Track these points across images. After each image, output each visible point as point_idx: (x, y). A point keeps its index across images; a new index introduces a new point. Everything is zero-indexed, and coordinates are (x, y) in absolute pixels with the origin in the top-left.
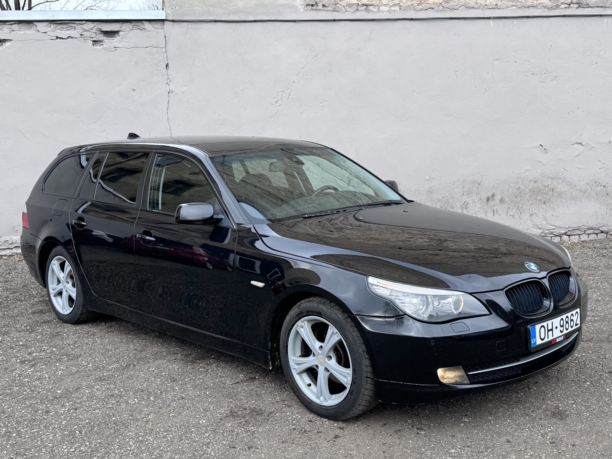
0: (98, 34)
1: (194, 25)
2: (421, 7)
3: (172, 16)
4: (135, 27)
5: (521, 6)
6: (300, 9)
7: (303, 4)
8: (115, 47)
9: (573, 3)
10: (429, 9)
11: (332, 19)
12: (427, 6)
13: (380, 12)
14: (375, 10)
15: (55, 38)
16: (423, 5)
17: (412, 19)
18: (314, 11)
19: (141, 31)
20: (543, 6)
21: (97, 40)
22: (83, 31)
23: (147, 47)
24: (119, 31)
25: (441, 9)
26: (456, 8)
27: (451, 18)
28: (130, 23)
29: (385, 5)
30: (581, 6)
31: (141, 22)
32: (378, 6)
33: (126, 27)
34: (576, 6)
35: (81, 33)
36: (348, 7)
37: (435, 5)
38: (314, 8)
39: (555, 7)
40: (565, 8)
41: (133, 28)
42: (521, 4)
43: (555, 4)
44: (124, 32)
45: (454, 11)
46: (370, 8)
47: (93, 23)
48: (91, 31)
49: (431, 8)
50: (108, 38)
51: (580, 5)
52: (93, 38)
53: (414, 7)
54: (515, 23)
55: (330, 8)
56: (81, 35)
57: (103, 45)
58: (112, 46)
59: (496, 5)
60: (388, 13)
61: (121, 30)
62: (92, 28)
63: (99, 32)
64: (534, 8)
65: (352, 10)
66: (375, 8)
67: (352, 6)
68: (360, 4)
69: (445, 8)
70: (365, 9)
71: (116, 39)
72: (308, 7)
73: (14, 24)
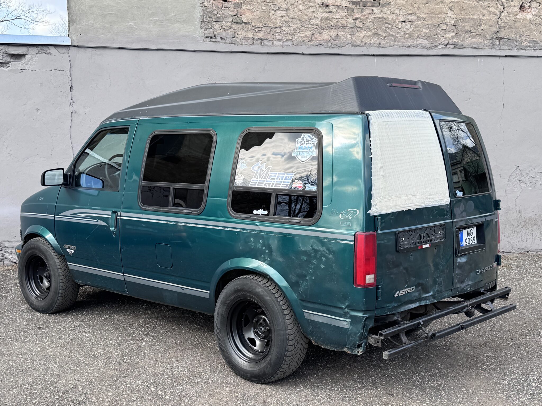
0: (5, 56)
1: (98, 51)
2: (312, 43)
3: (78, 42)
4: (41, 51)
5: (402, 45)
6: (200, 41)
7: (202, 36)
8: (21, 69)
9: (449, 44)
10: (318, 45)
11: (230, 51)
12: (317, 42)
13: (274, 46)
14: (270, 44)
16: (314, 42)
17: (303, 54)
18: (213, 42)
19: (47, 55)
20: (422, 46)
21: (4, 62)
23: (52, 70)
24: (26, 54)
25: (330, 46)
26: (343, 46)
27: (339, 55)
28: (37, 47)
29: (279, 40)
30: (457, 46)
31: (47, 46)
32: (272, 40)
33: (33, 51)
34: (452, 46)
36: (244, 41)
37: (324, 42)
38: (213, 40)
39: (433, 47)
40: (442, 48)
41: (39, 52)
42: (402, 44)
43: (433, 45)
44: (30, 56)
45: (341, 48)
46: (265, 42)
47: (0, 46)
49: (320, 45)
50: (15, 60)
51: (455, 46)
53: (305, 43)
54: (397, 61)
55: (228, 41)
57: (9, 67)
58: (19, 68)
59: (380, 44)
60: (281, 47)
61: (27, 53)
62: (0, 51)
63: (6, 55)
64: (414, 47)
65: (248, 43)
66: (269, 42)
67: (248, 40)
68: (256, 39)
69: (334, 45)
70: (260, 43)
71: (22, 62)
72: (207, 39)
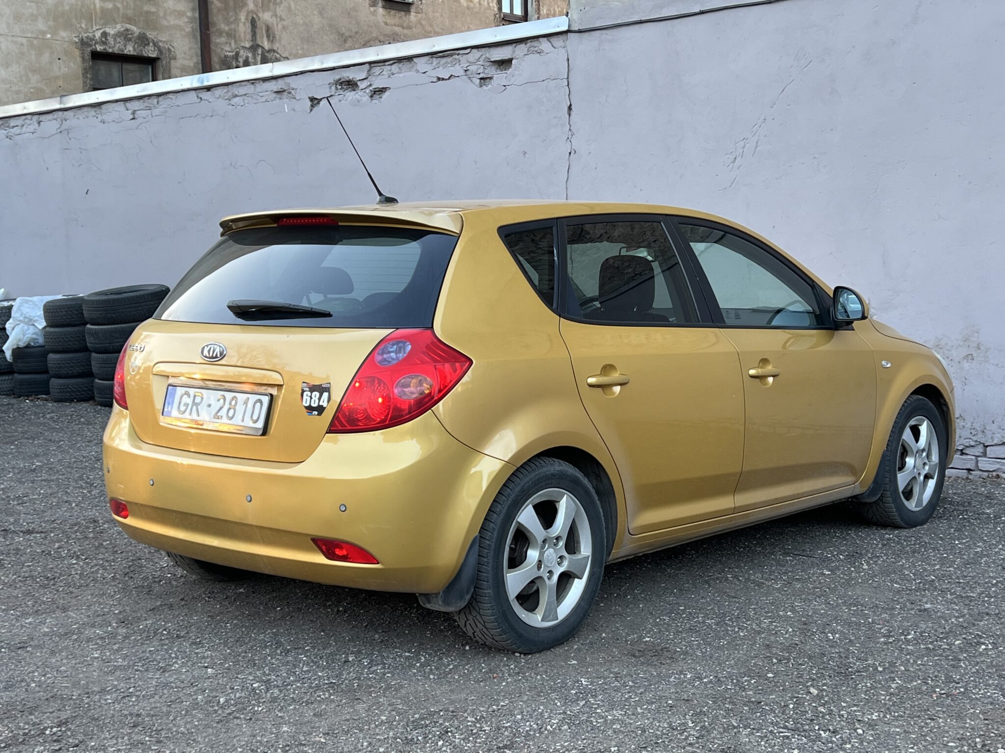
1: (608, 34)
3: (580, 24)
4: (531, 48)
8: (505, 86)
15: (435, 80)
19: (538, 54)
21: (485, 76)
22: (468, 64)
23: (544, 81)
24: (512, 59)
28: (526, 44)
31: (538, 39)
33: (522, 50)
35: (466, 69)
41: (528, 51)
44: (518, 60)
47: (479, 50)
48: (478, 63)
50: (499, 71)
52: (479, 74)
56: (466, 71)
57: (492, 83)
58: (502, 84)
61: (513, 57)
62: (479, 58)
63: (489, 64)
71: (508, 72)
73: (394, 63)
